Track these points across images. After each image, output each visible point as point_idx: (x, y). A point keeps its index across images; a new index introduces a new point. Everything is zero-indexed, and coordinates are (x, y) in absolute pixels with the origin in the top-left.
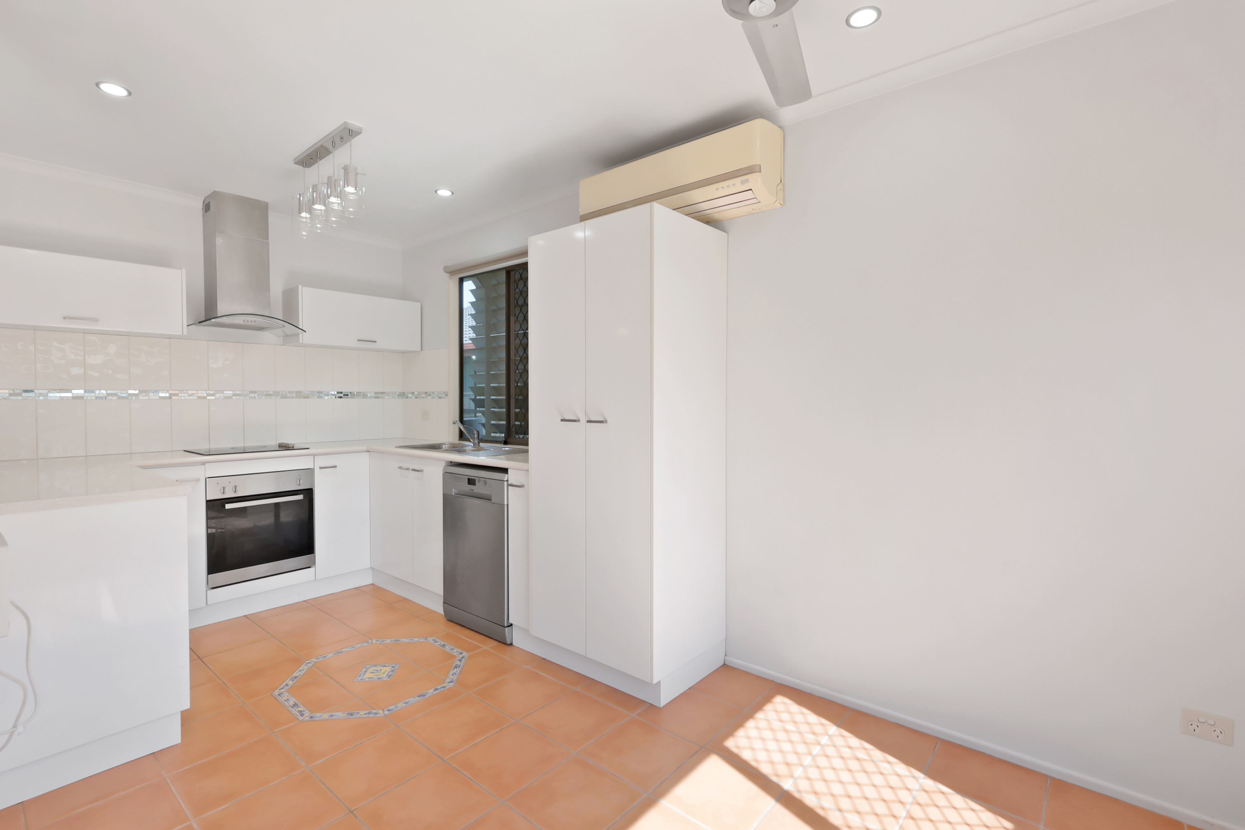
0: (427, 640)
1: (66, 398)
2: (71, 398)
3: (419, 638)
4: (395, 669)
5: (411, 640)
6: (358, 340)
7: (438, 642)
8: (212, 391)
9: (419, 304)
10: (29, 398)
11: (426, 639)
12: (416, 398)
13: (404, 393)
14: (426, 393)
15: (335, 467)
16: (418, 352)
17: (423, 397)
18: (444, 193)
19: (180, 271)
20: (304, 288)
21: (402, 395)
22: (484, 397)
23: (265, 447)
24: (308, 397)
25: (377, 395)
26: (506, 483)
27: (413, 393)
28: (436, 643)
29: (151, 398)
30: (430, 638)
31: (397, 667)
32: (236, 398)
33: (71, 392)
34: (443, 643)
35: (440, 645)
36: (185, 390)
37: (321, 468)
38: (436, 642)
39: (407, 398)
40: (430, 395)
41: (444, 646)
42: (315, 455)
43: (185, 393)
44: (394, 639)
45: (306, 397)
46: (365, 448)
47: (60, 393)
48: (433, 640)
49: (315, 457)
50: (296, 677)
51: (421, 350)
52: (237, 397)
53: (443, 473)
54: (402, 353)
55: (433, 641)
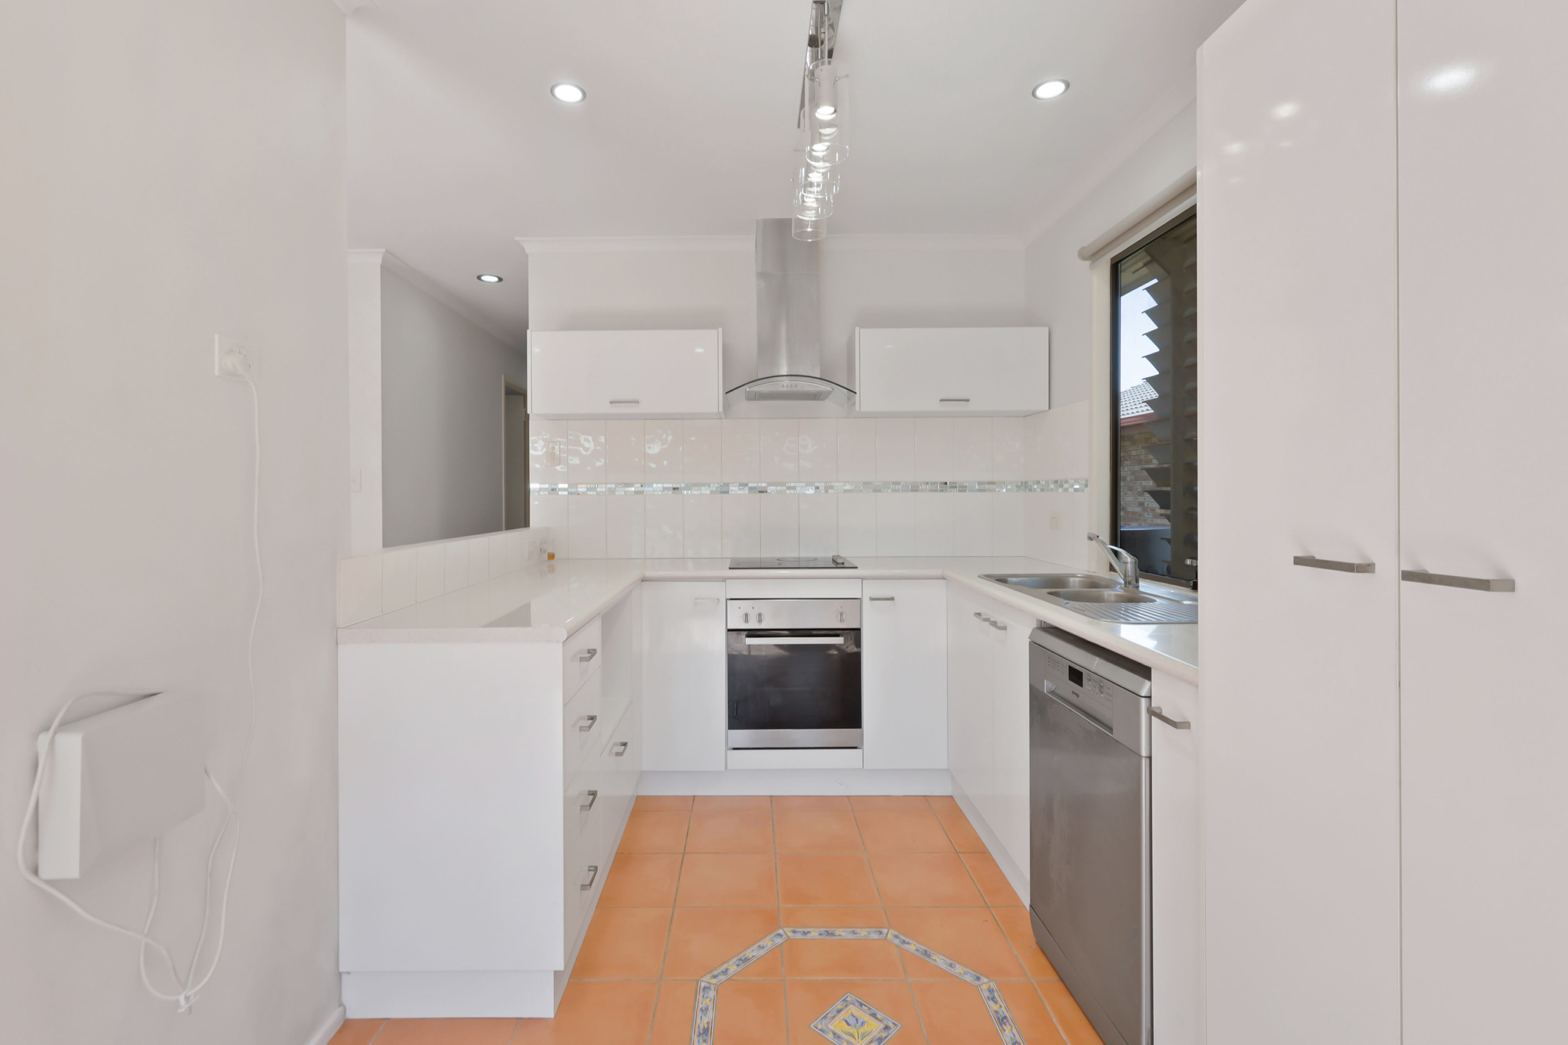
0: (977, 983)
1: (629, 493)
2: (634, 493)
3: (966, 970)
4: (886, 1037)
5: (951, 965)
6: (942, 400)
7: (996, 1002)
8: (763, 483)
9: (1047, 329)
10: (601, 493)
11: (978, 979)
12: (1042, 490)
13: (1026, 483)
14: (1056, 482)
15: (892, 599)
16: (1046, 411)
17: (1052, 490)
18: (1051, 90)
19: (716, 331)
20: (863, 331)
21: (1025, 486)
22: (1169, 489)
23: (816, 559)
24: (880, 491)
25: (982, 487)
26: (1144, 702)
27: (1038, 482)
28: (991, 1003)
29: (703, 492)
30: (986, 980)
31: (894, 1031)
32: (791, 493)
33: (633, 486)
34: (1004, 1011)
35: (997, 1012)
36: (736, 483)
37: (872, 599)
38: (993, 999)
39: (1030, 490)
40: (1061, 486)
41: (1002, 1021)
42: (865, 579)
43: (735, 486)
44: (924, 948)
45: (877, 490)
46: (938, 572)
47: (625, 487)
48: (991, 991)
49: (864, 581)
50: (746, 960)
51: (1049, 409)
52: (792, 491)
53: (1030, 642)
54: (1024, 417)
55: (987, 994)
